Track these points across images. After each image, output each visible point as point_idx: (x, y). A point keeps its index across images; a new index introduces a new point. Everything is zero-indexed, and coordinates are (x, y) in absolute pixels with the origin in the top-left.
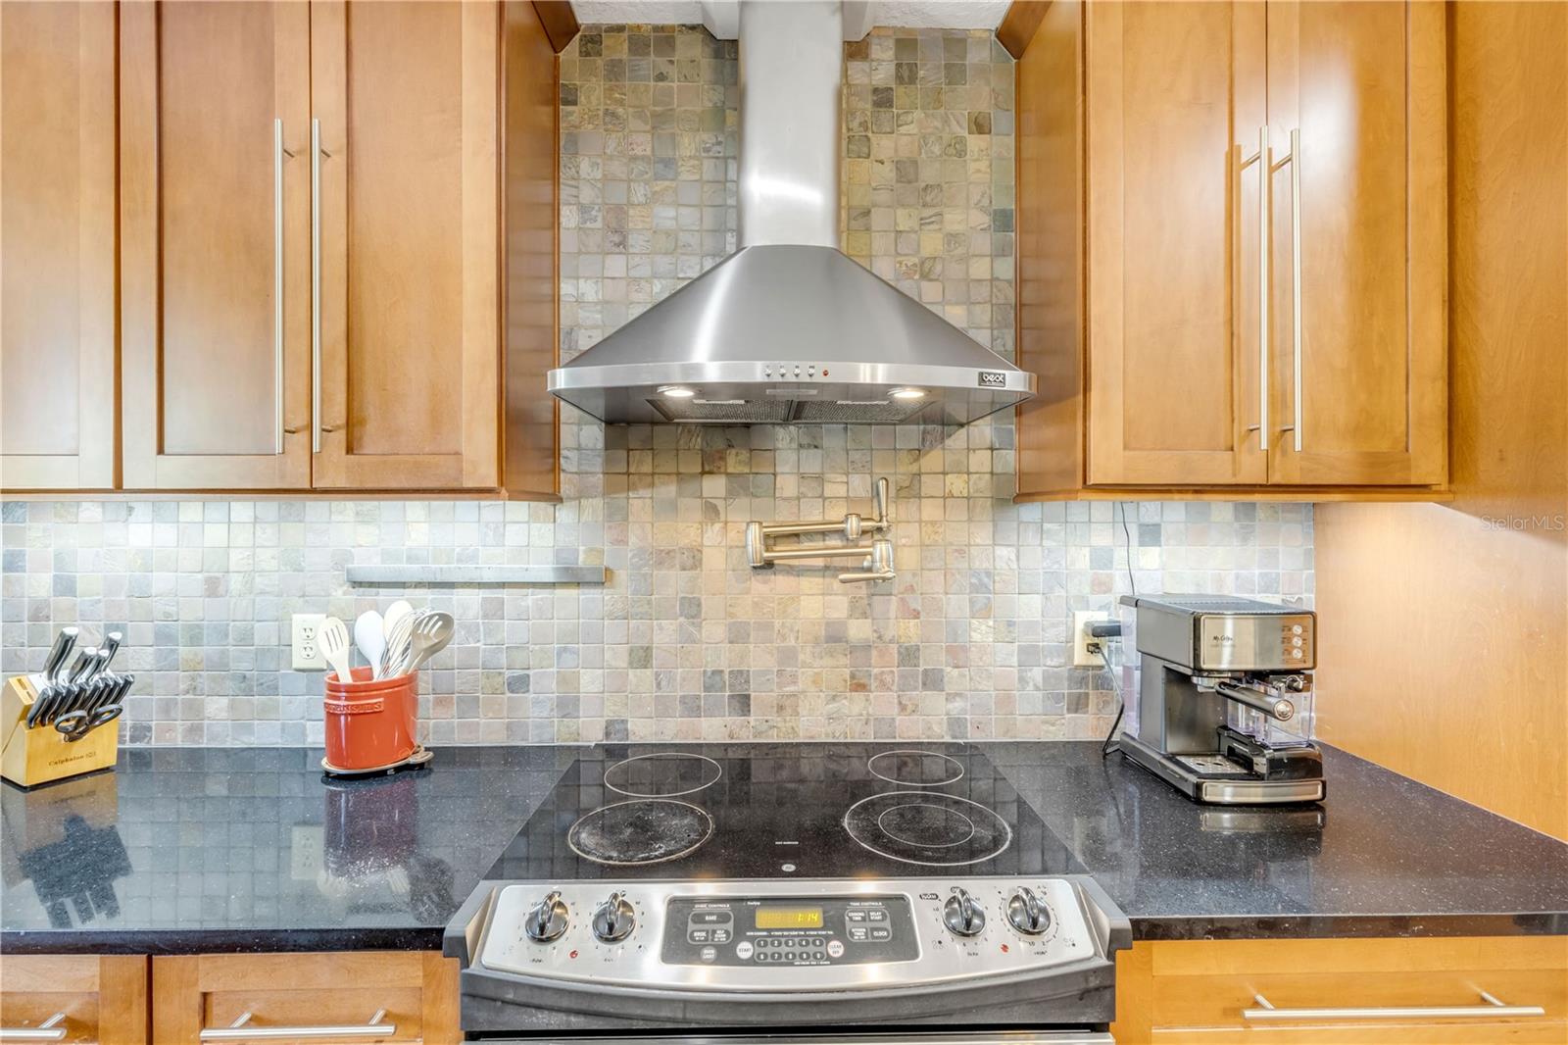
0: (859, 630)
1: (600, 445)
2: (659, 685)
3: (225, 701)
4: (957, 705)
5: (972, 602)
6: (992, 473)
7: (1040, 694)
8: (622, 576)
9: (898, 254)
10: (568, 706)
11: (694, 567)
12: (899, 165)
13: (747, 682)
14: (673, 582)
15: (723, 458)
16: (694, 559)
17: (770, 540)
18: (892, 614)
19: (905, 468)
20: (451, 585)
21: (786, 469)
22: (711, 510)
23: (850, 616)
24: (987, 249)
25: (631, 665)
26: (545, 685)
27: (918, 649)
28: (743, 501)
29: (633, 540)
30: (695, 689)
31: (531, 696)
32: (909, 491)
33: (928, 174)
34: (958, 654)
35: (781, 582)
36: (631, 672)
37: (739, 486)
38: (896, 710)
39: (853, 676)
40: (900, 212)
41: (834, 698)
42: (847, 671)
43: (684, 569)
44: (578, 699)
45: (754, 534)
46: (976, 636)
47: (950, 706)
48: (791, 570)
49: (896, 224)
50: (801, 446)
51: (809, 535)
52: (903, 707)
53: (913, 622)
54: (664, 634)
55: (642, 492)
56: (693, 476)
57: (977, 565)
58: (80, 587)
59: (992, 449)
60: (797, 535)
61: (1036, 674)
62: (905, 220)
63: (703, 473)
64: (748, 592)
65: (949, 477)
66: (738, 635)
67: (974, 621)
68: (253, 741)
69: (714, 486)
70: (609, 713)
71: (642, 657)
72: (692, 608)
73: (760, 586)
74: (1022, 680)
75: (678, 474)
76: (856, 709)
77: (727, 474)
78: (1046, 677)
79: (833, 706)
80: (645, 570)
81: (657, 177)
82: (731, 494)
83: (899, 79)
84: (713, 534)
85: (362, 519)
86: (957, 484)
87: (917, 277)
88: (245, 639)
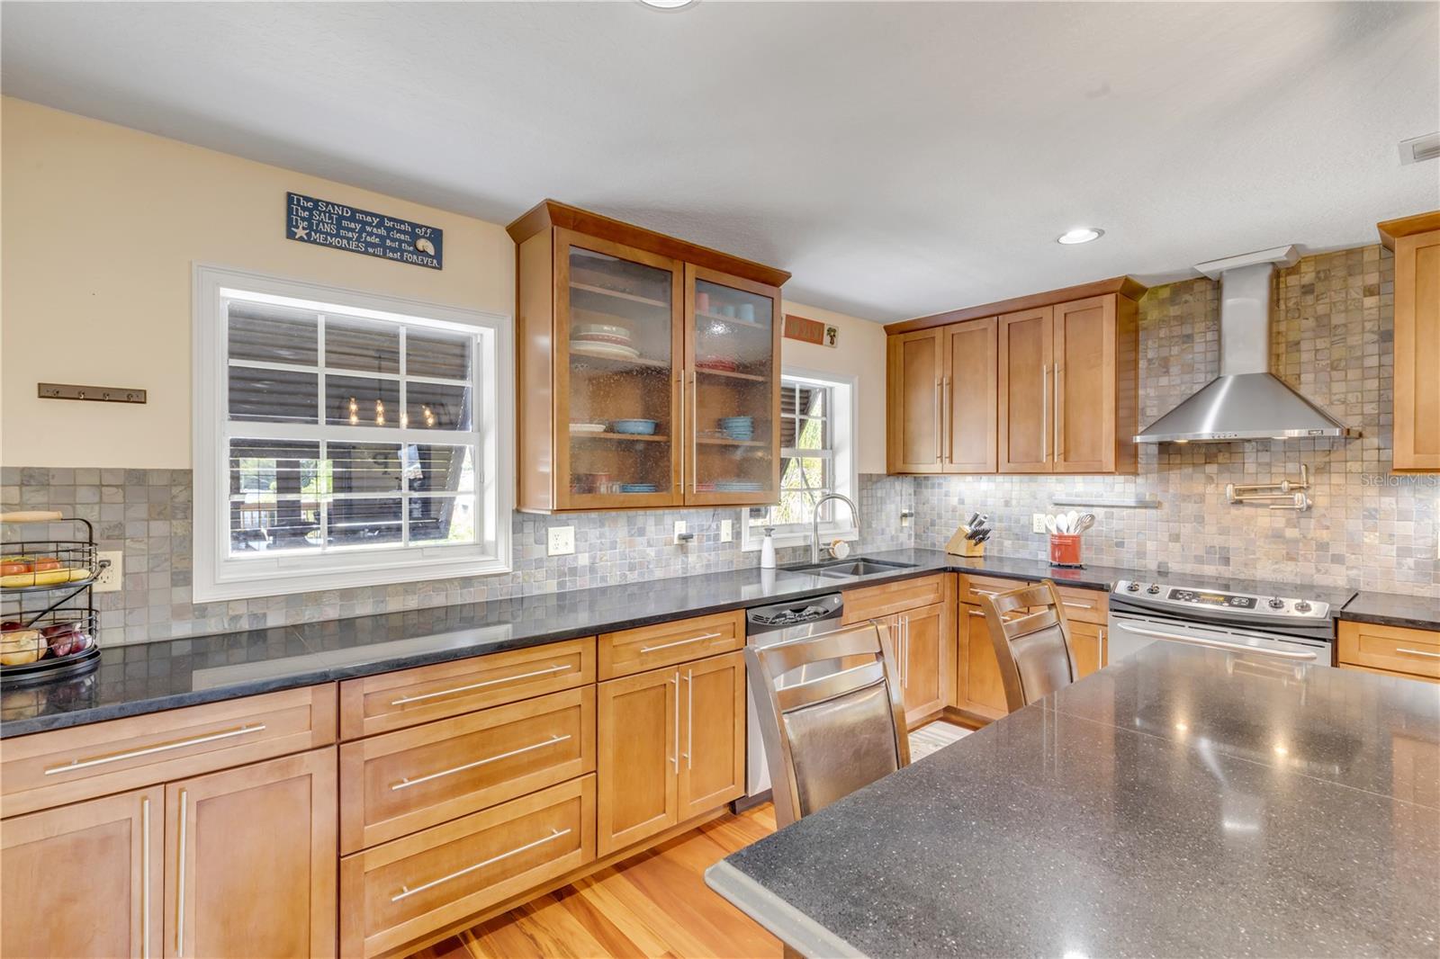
0: (1291, 533)
1: (1156, 452)
2: (1183, 550)
3: (1010, 542)
4: (1353, 573)
5: (1364, 524)
6: (1379, 461)
7: (1412, 572)
8: (1166, 505)
9: (1317, 360)
10: (1141, 554)
11: (1201, 502)
12: (1318, 319)
13: (1228, 552)
14: (1190, 508)
15: (1216, 457)
16: (1202, 499)
17: (1239, 492)
18: (1312, 527)
19: (1320, 459)
20: (1092, 506)
21: (1250, 461)
22: (1210, 479)
23: (1286, 527)
24: (1376, 351)
25: (1170, 541)
26: (1131, 545)
27: (1328, 544)
28: (1226, 475)
29: (1171, 491)
30: (1201, 552)
31: (1124, 550)
32: (1323, 470)
33: (1337, 319)
34: (1355, 547)
35: (1247, 510)
36: (1170, 544)
37: (1224, 468)
38: (1314, 571)
39: (1288, 554)
40: (1318, 341)
41: (1276, 563)
42: (1284, 552)
43: (1195, 502)
44: (1145, 553)
45: (1230, 489)
46: (1366, 540)
47: (1349, 572)
48: (1251, 505)
49: (1316, 346)
50: (1258, 451)
51: (1263, 490)
52: (1318, 571)
53: (1325, 531)
54: (1186, 529)
55: (1175, 471)
56: (1202, 464)
57: (1368, 505)
58: (966, 502)
59: (1379, 449)
60: (1256, 490)
61: (1410, 562)
62: (1321, 344)
63: (1206, 463)
64: (1229, 513)
65: (1349, 464)
66: (1223, 531)
67: (1366, 533)
68: (1019, 556)
69: (1211, 469)
70: (1160, 559)
71: (1175, 538)
72: (1200, 519)
73: (1235, 511)
74: (1399, 564)
75: (1193, 464)
76: (1290, 569)
77: (1218, 463)
78: (1417, 563)
79: (1277, 566)
80: (1177, 503)
81: (1184, 343)
82: (1220, 472)
83: (1318, 277)
84: (1210, 489)
85: (1059, 482)
86: (1354, 466)
87: (1329, 369)
88: (1017, 521)
